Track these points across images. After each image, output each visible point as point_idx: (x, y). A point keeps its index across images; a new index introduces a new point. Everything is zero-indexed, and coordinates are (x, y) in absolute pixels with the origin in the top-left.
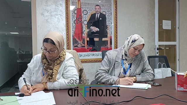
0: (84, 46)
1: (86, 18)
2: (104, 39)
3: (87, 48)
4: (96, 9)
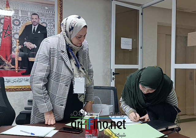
0: (14, 68)
1: (17, 30)
3: (18, 71)
4: (32, 19)
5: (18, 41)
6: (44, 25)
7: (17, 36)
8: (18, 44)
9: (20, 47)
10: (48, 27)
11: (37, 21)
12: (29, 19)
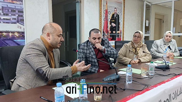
0: (108, 37)
1: (110, 17)
2: (118, 32)
3: (110, 38)
4: (115, 11)
5: (110, 22)
6: (118, 14)
7: (109, 20)
8: (110, 24)
9: (110, 25)
10: (120, 15)
11: (116, 12)
12: (114, 10)
